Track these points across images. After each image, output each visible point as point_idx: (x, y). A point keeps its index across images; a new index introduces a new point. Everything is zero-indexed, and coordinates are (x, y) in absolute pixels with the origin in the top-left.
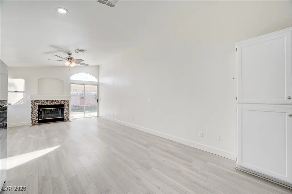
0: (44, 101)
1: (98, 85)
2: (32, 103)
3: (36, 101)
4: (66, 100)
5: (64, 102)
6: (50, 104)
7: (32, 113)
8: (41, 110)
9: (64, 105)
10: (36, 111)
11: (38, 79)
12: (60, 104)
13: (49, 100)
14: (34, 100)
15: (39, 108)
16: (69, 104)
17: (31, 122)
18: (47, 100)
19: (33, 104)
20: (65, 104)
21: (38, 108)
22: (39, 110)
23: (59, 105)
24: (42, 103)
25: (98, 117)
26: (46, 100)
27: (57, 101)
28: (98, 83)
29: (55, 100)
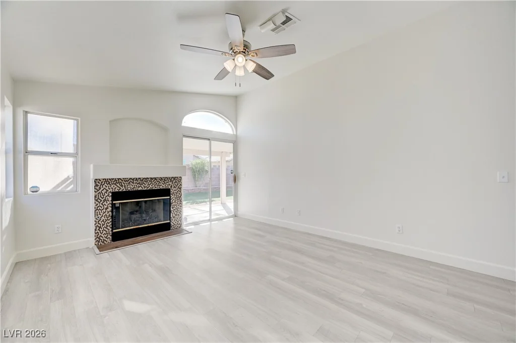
0: (126, 180)
1: (235, 141)
2: (97, 185)
3: (106, 180)
4: (174, 178)
5: (171, 183)
6: (140, 188)
7: (96, 214)
8: (117, 205)
9: (169, 190)
10: (106, 209)
11: (110, 121)
12: (161, 187)
13: (138, 177)
14: (101, 177)
15: (113, 200)
16: (180, 188)
17: (94, 238)
18: (133, 177)
19: (100, 188)
20: (171, 187)
21: (110, 199)
22: (113, 205)
23: (161, 190)
24: (122, 186)
25: (235, 216)
26: (130, 179)
27: (155, 179)
28: (236, 136)
29: (151, 178)
